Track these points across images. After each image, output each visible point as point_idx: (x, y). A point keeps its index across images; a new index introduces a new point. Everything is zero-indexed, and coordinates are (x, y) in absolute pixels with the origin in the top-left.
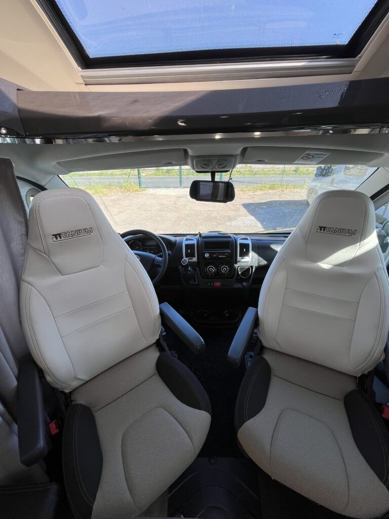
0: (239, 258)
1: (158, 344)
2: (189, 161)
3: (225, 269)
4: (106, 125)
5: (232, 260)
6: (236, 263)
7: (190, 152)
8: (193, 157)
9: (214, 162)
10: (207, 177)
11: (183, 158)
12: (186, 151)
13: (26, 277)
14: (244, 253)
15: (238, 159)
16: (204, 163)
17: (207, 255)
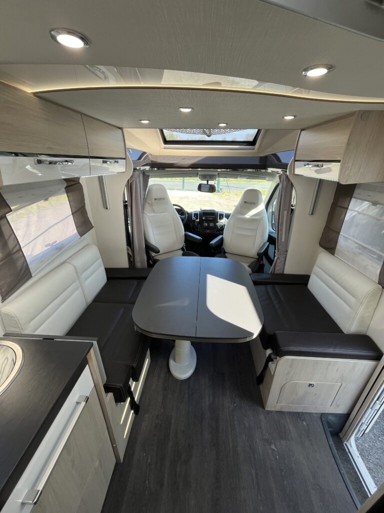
0: (219, 220)
1: (182, 249)
2: (199, 176)
3: (212, 225)
4: (175, 165)
5: (215, 221)
6: (217, 222)
7: (199, 174)
8: (200, 175)
9: (208, 177)
10: (205, 182)
11: (196, 175)
12: (198, 173)
13: (145, 212)
14: (221, 218)
15: (217, 176)
16: (204, 177)
17: (204, 218)
